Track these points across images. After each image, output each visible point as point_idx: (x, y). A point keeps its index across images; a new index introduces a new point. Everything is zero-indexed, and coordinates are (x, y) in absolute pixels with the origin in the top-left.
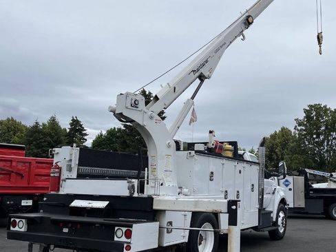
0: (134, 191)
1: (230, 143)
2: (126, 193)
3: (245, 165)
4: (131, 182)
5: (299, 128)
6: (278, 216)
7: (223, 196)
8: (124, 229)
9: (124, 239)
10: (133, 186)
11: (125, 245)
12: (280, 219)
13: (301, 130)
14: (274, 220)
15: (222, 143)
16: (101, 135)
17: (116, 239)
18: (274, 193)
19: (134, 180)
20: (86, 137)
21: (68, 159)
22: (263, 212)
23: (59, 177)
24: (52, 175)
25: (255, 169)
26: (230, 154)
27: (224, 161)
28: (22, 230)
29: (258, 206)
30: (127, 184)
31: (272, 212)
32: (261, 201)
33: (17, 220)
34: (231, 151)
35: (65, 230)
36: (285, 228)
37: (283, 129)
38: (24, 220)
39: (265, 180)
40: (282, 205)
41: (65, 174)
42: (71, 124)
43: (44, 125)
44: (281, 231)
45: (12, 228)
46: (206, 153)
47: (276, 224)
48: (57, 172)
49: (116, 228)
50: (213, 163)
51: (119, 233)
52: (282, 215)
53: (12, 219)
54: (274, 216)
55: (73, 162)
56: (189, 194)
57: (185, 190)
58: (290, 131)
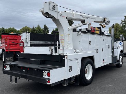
0: (53, 52)
1: (98, 28)
2: (49, 53)
3: (105, 37)
4: (50, 48)
5: (123, 23)
6: (120, 58)
7: (96, 52)
8: (47, 72)
9: (47, 77)
10: (52, 50)
11: (47, 80)
12: (120, 59)
13: (123, 24)
14: (118, 59)
15: (94, 28)
16: (54, 30)
17: (43, 77)
18: (117, 48)
19: (52, 47)
20: (49, 31)
21: (25, 38)
22: (113, 57)
23: (23, 46)
24: (20, 45)
25: (110, 38)
26: (98, 32)
27: (96, 36)
28: (8, 70)
29: (111, 55)
30: (49, 49)
31: (117, 56)
32: (113, 52)
33: (6, 65)
34: (99, 31)
35: (24, 71)
36: (122, 62)
37: (116, 24)
38: (8, 66)
39: (114, 43)
40: (121, 53)
41: (25, 45)
42: (44, 27)
43: (36, 28)
44: (121, 64)
45: (5, 69)
46: (87, 32)
47: (119, 61)
48: (22, 44)
49: (43, 71)
50: (90, 37)
51: (45, 74)
52: (121, 57)
53: (4, 65)
54: (118, 58)
55: (27, 39)
56: (79, 52)
57: (77, 50)
58: (119, 24)
